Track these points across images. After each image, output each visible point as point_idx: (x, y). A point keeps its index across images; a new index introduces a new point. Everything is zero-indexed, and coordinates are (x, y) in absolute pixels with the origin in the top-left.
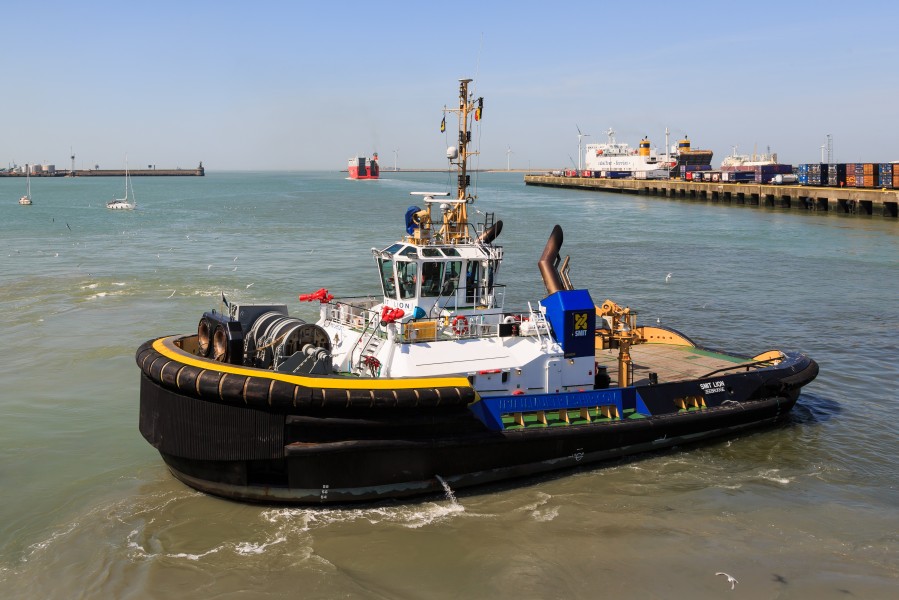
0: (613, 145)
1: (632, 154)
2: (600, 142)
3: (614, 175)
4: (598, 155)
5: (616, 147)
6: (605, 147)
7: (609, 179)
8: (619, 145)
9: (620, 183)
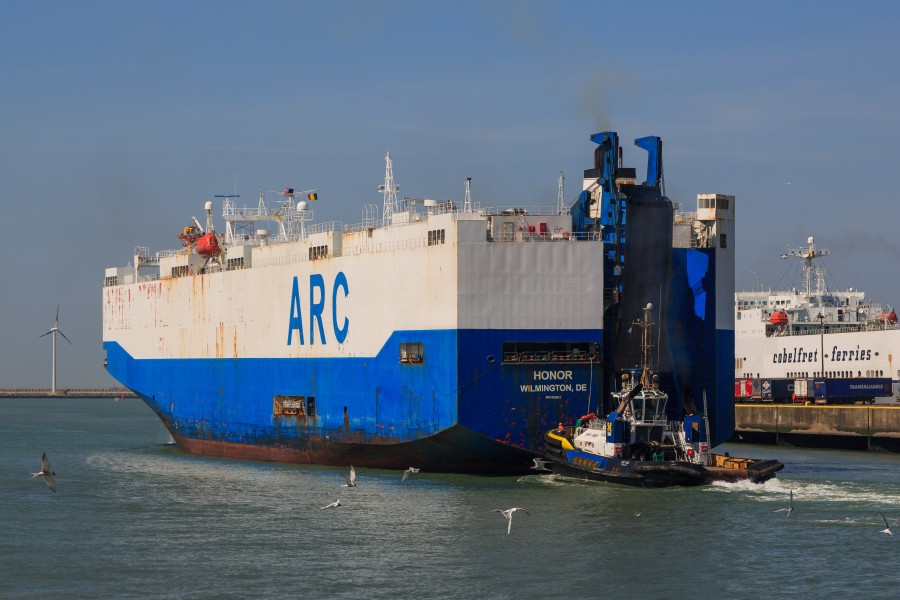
0: (819, 294)
1: (879, 325)
2: (776, 288)
3: (837, 390)
4: (770, 331)
5: (829, 301)
6: (793, 301)
7: (821, 406)
8: (842, 295)
9: (859, 416)
